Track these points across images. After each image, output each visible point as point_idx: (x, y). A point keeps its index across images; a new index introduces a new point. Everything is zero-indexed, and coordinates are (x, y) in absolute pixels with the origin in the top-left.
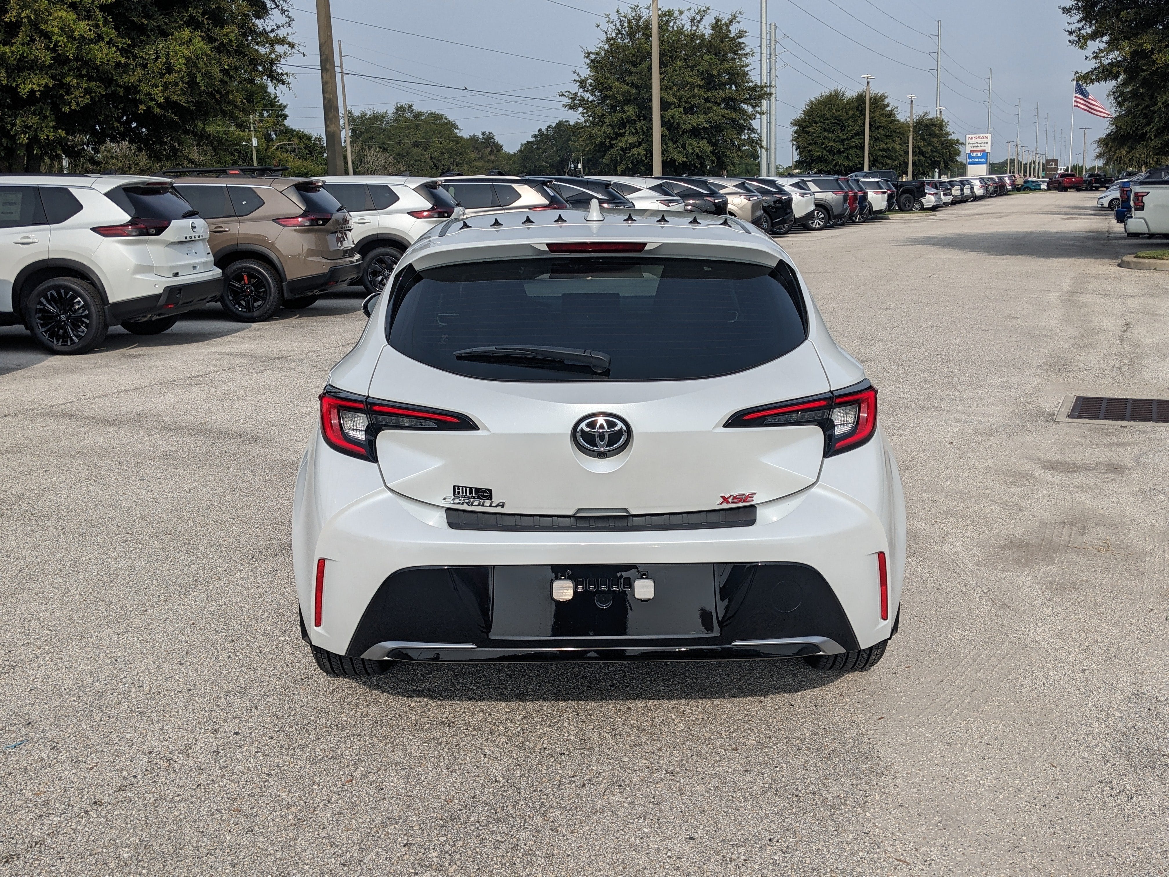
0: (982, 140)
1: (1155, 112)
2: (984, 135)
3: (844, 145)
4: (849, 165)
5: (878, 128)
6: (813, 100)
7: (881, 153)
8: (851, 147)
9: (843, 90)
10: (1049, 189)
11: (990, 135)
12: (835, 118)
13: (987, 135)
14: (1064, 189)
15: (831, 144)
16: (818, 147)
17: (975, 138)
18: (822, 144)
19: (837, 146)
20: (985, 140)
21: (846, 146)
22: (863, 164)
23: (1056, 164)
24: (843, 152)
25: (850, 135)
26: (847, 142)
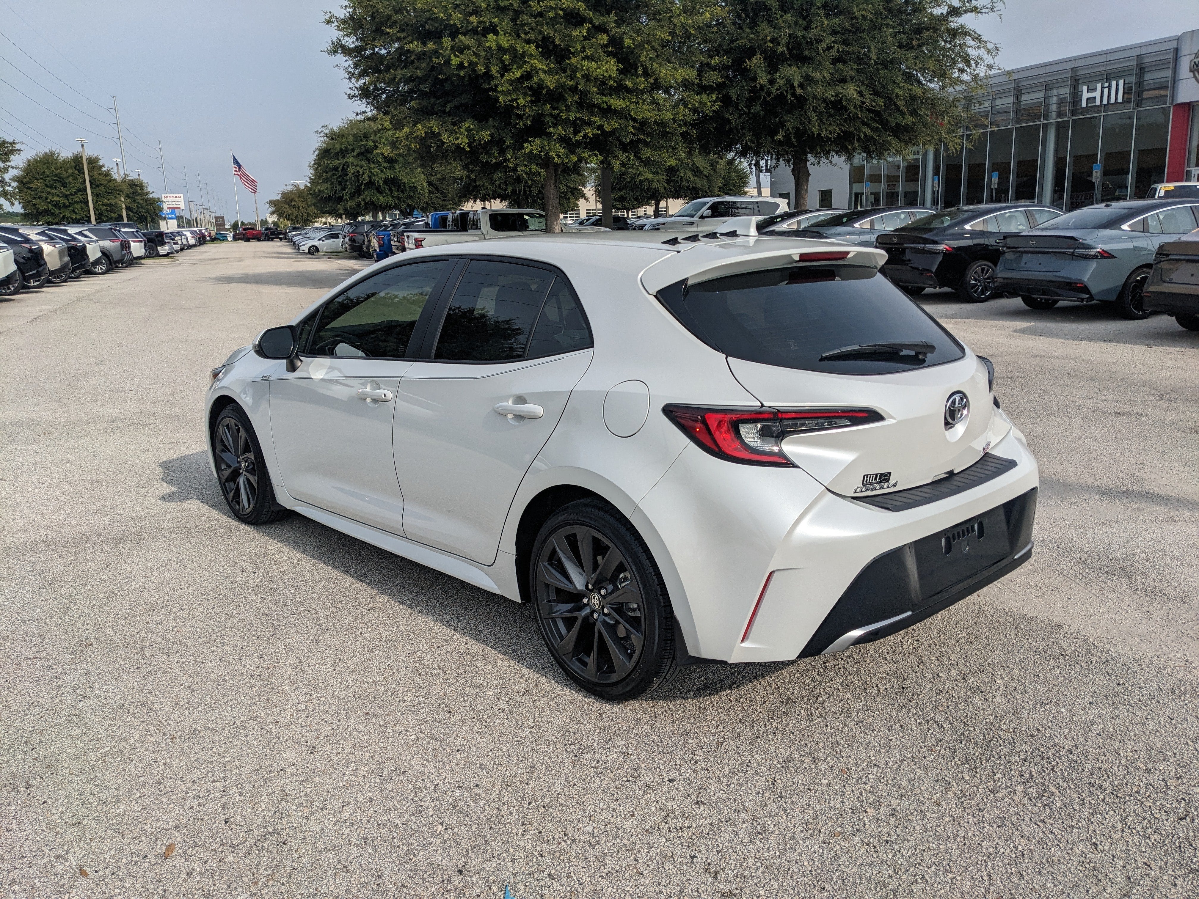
0: (176, 199)
1: (347, 181)
2: (177, 195)
3: (68, 200)
4: (76, 218)
5: (98, 186)
6: (30, 158)
7: (105, 207)
8: (76, 202)
9: (57, 151)
10: (236, 238)
11: (182, 195)
12: (56, 175)
13: (179, 195)
14: (248, 240)
15: (57, 199)
16: (43, 201)
17: (170, 197)
18: (47, 199)
19: (62, 200)
20: (179, 199)
21: (70, 201)
22: (89, 217)
23: (223, 220)
24: (69, 206)
25: (73, 191)
26: (71, 197)
